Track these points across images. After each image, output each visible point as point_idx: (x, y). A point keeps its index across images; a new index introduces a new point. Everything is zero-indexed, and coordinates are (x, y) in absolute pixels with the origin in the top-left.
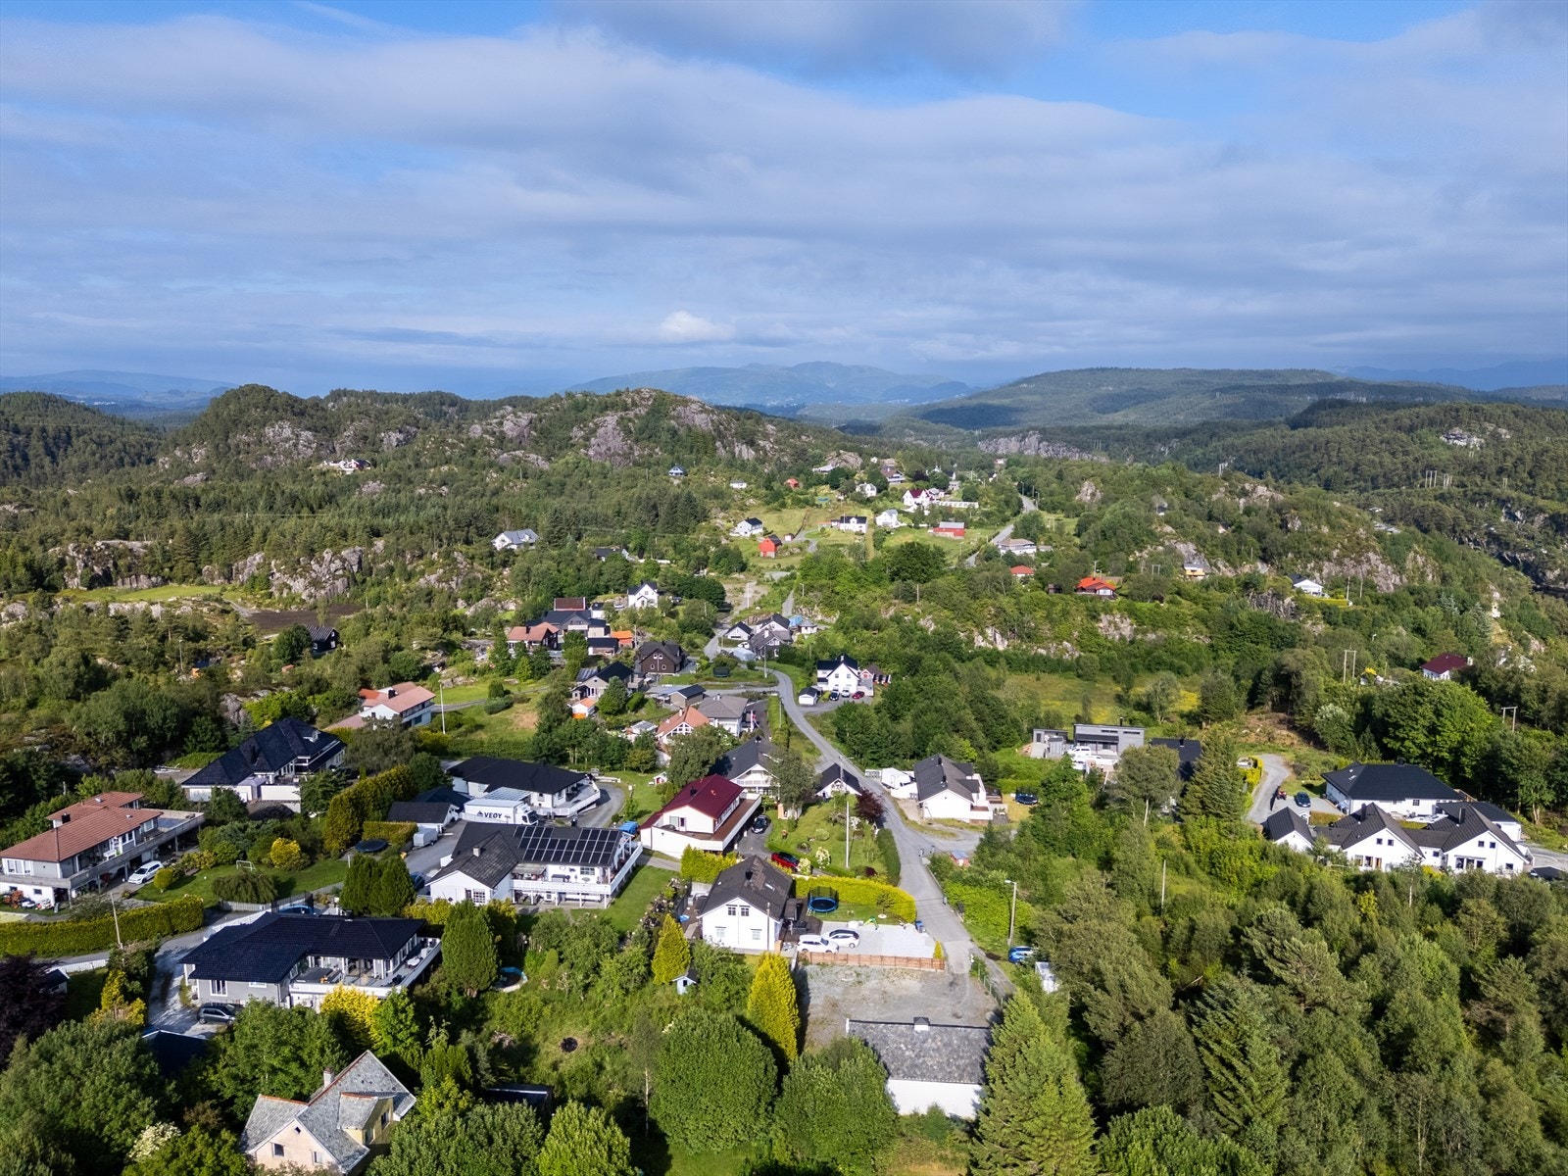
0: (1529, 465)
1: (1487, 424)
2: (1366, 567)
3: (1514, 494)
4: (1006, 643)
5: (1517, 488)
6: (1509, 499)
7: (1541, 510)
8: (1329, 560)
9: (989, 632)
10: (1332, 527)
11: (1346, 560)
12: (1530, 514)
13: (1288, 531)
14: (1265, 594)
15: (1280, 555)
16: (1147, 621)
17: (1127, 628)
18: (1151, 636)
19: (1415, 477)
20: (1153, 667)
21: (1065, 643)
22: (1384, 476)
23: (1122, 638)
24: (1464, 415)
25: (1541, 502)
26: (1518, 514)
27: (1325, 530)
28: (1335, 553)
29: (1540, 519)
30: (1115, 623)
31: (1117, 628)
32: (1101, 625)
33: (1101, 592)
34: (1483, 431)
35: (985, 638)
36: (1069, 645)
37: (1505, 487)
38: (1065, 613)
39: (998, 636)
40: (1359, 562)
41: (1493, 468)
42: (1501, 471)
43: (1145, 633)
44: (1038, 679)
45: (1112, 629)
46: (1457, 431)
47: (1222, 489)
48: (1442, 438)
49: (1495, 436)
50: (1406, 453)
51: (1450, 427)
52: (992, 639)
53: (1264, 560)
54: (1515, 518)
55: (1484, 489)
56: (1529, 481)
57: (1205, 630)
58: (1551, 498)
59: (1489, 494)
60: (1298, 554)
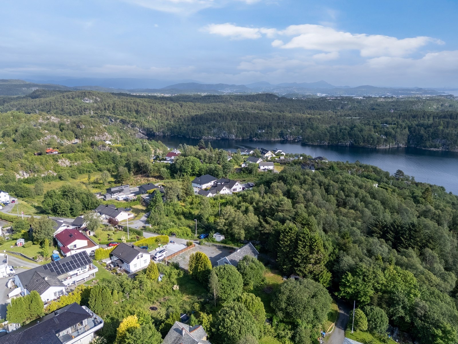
0: (112, 107)
1: (93, 97)
2: (105, 137)
3: (111, 115)
4: (28, 175)
5: (111, 113)
6: (110, 116)
7: (118, 119)
8: (96, 136)
9: (21, 172)
10: (94, 126)
11: (100, 135)
12: (116, 119)
13: (81, 129)
14: (100, 146)
15: (81, 136)
16: (73, 159)
17: (68, 163)
18: (76, 164)
19: (82, 112)
20: (82, 172)
21: (50, 171)
22: (72, 112)
23: (67, 166)
24: (87, 94)
25: (118, 117)
26: (113, 120)
27: (92, 127)
28: (97, 133)
29: (118, 121)
30: (63, 162)
31: (64, 163)
32: (59, 163)
33: (54, 153)
34: (93, 98)
35: (20, 175)
36: (51, 171)
37: (108, 113)
38: (47, 161)
39: (25, 173)
40: (103, 135)
41: (103, 108)
42: (105, 109)
43: (74, 163)
44: (50, 184)
45: (63, 164)
46: (86, 98)
47: (41, 118)
48: (82, 101)
49: (96, 100)
50: (76, 105)
51: (84, 97)
52: (22, 175)
53: (76, 138)
54: (112, 121)
55: (103, 114)
56: (113, 111)
57: (90, 159)
58: (119, 115)
59: (104, 115)
60: (87, 135)
